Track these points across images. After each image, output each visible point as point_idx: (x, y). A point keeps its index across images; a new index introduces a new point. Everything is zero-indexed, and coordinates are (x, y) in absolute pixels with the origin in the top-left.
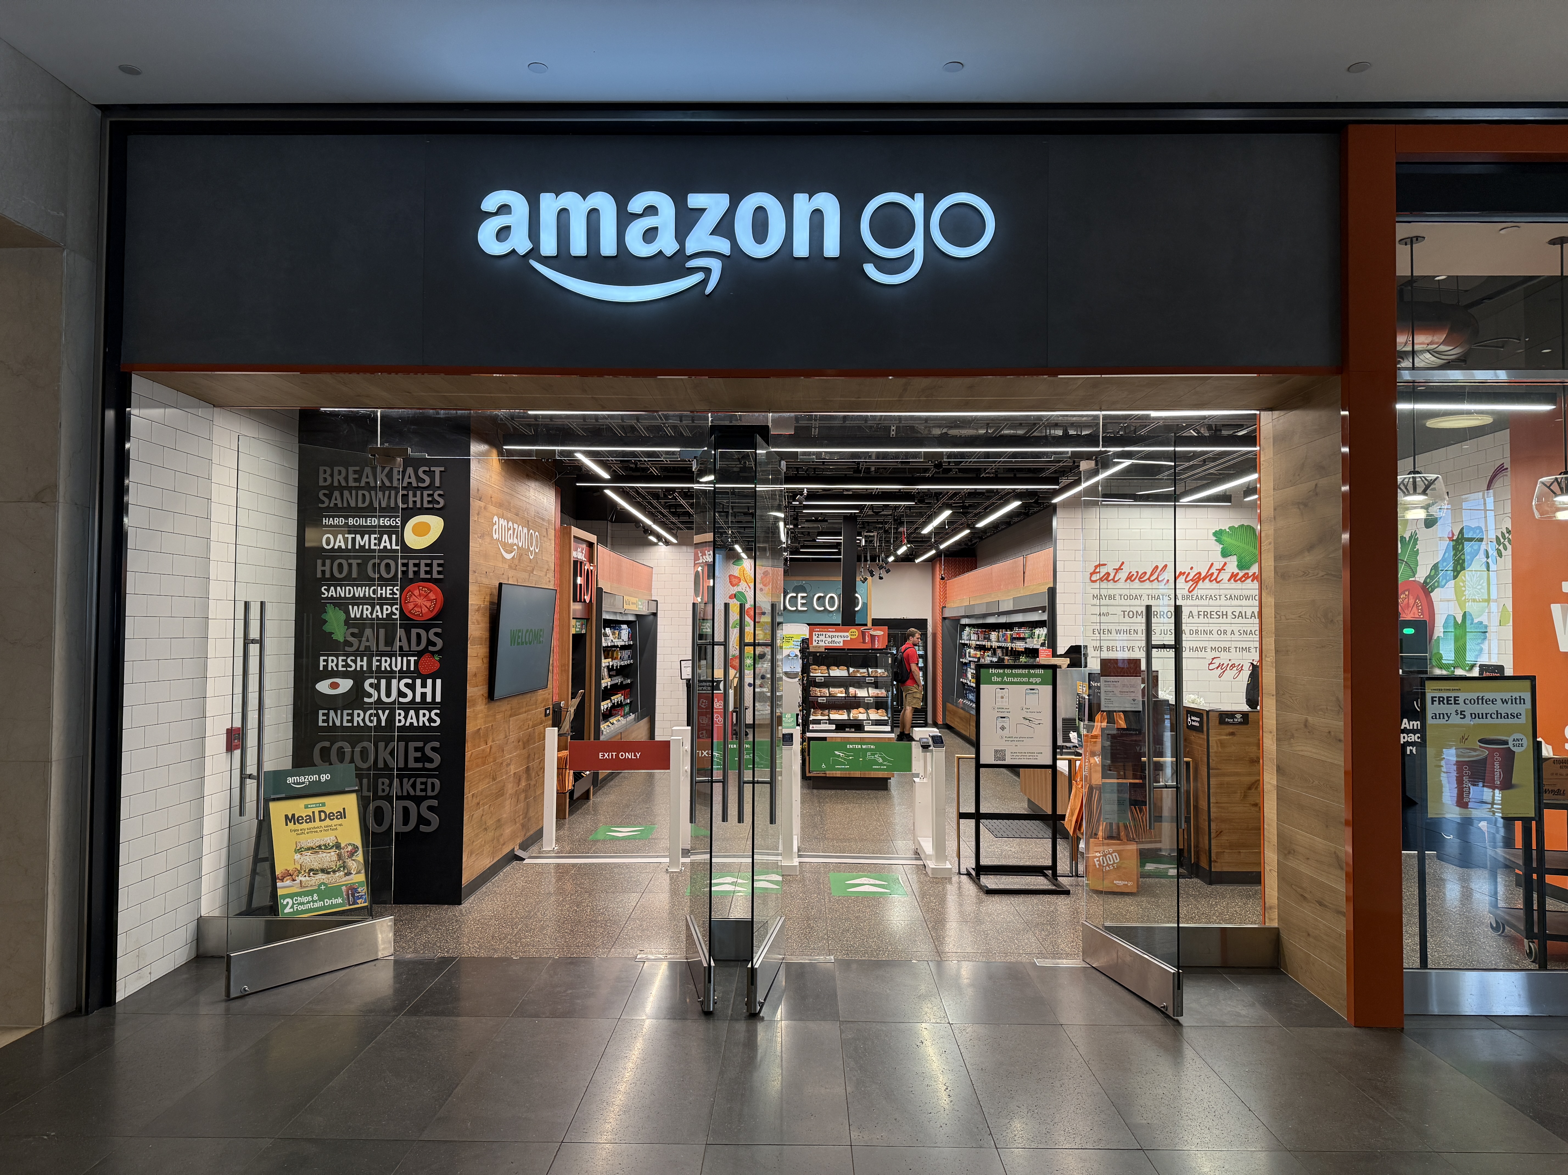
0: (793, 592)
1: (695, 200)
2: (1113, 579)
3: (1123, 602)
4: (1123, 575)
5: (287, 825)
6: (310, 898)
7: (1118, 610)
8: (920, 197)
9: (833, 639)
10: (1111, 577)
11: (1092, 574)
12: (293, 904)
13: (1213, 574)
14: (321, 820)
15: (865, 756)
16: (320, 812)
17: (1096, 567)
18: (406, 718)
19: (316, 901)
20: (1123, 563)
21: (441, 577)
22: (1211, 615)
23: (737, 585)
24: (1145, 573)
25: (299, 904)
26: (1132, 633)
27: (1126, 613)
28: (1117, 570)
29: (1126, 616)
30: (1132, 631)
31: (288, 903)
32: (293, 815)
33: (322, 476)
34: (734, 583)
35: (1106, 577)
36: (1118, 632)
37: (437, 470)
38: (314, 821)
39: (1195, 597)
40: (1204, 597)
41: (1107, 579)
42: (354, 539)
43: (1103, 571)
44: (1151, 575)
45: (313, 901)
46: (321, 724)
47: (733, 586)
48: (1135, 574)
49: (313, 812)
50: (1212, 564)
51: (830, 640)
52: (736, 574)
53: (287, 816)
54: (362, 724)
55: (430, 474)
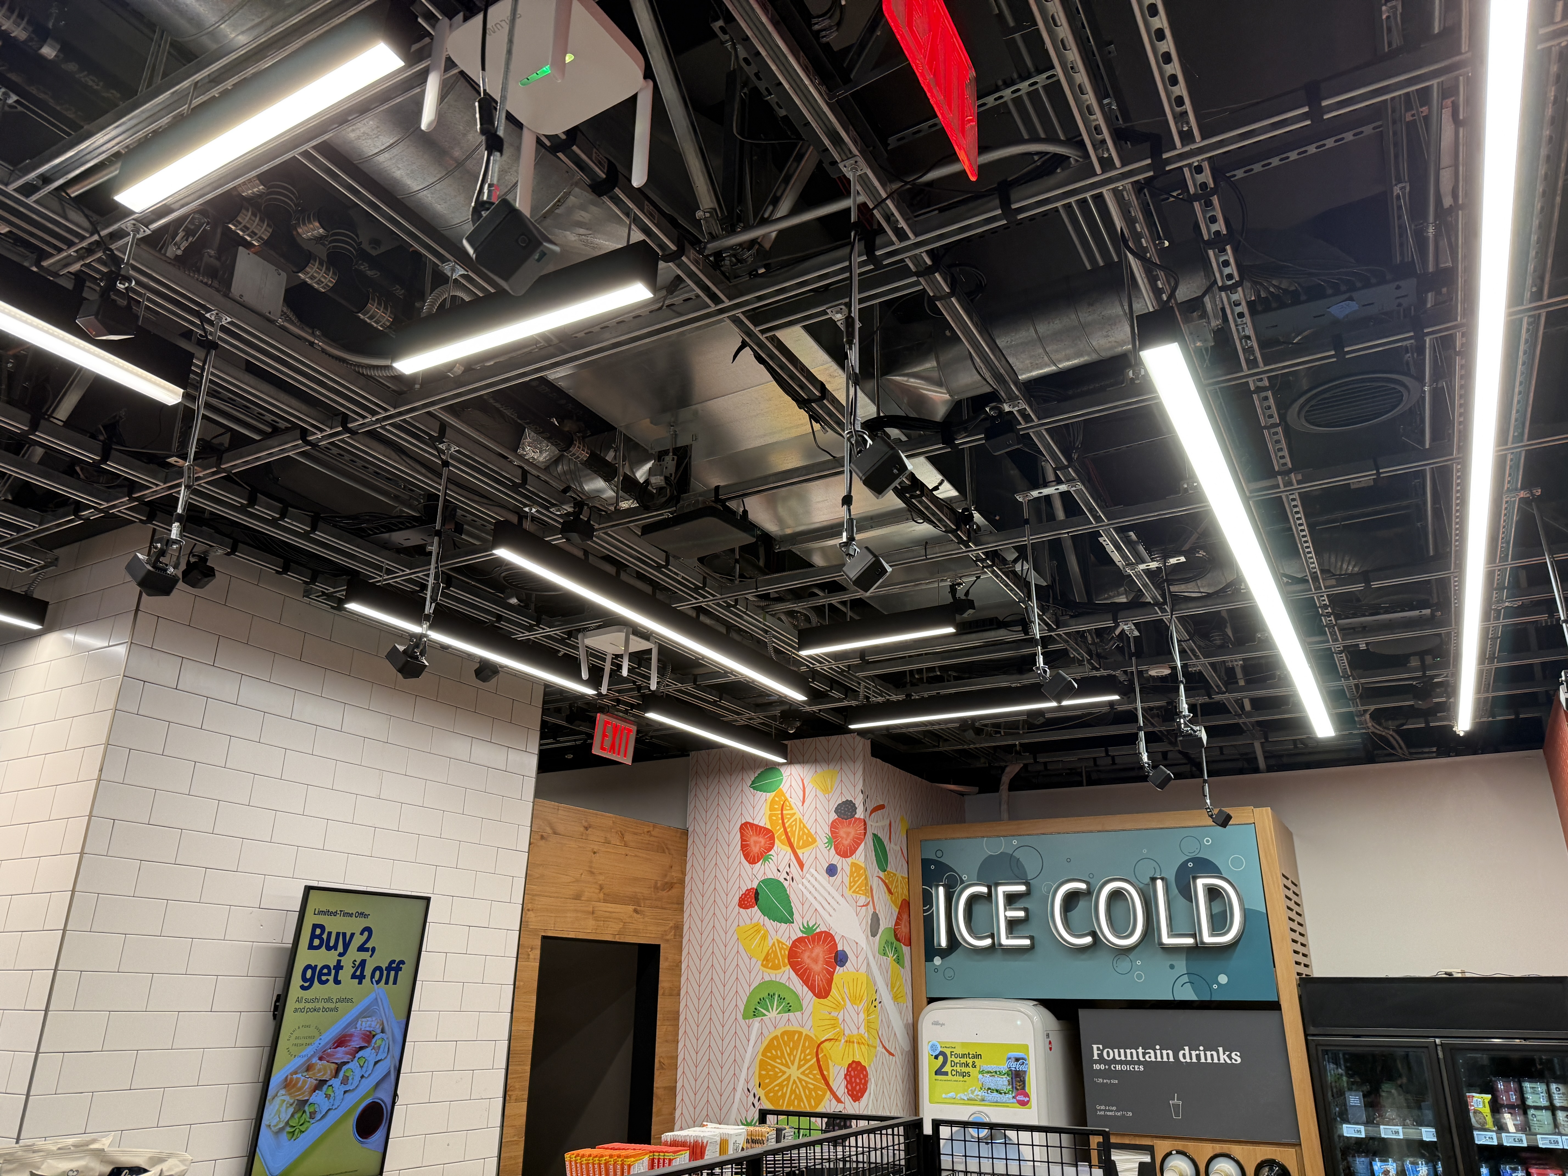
0: (976, 880)
23: (761, 857)
34: (754, 851)
47: (752, 859)
52: (763, 821)
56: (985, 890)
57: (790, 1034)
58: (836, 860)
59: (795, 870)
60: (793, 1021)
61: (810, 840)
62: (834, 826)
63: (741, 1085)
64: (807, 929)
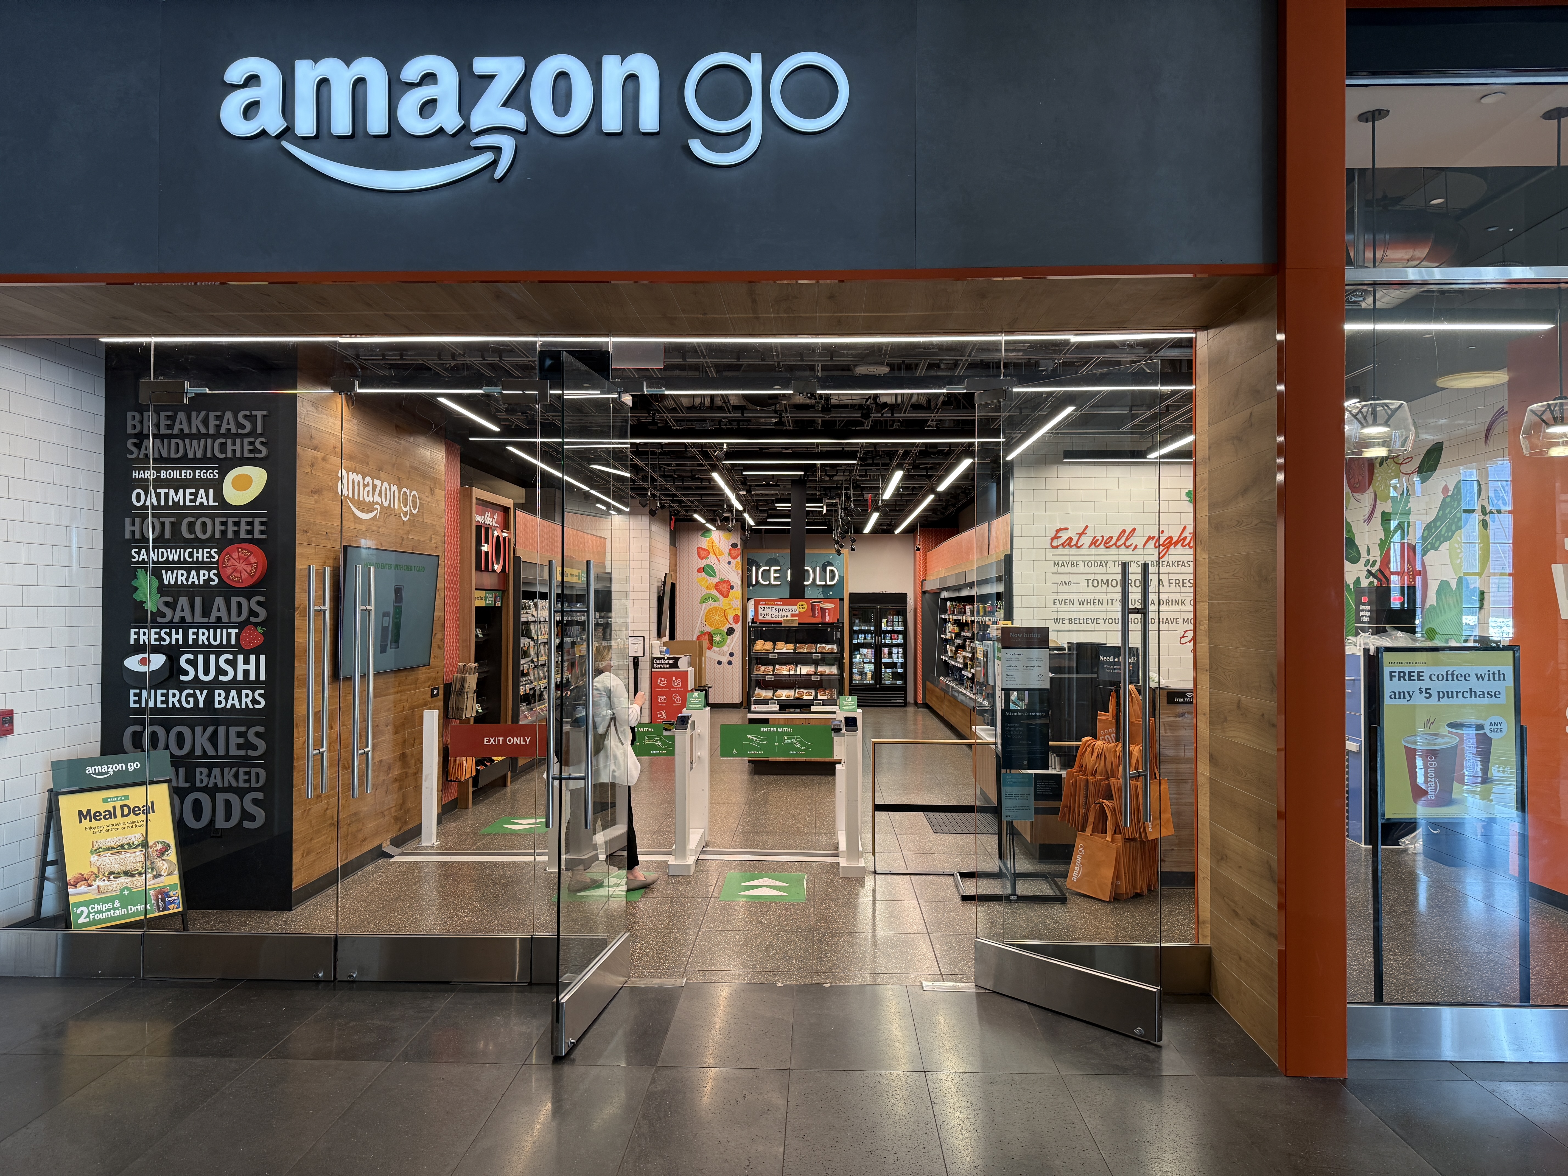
0: (766, 565)
1: (482, 65)
2: (1076, 545)
3: (1087, 570)
4: (1086, 540)
5: (80, 822)
6: (110, 905)
7: (1082, 579)
8: (757, 59)
9: (780, 613)
10: (1074, 543)
11: (1052, 539)
12: (89, 913)
13: (1185, 538)
14: (123, 816)
15: (780, 740)
16: (122, 807)
17: (1058, 531)
18: (226, 698)
19: (117, 909)
20: (1087, 527)
21: (264, 537)
22: (1183, 583)
23: (705, 558)
24: (1111, 538)
25: (96, 913)
26: (1097, 603)
27: (1090, 582)
28: (1081, 535)
29: (1090, 585)
30: (1097, 601)
31: (82, 912)
32: (89, 811)
33: (130, 422)
34: (703, 555)
35: (1068, 543)
36: (1081, 602)
37: (259, 414)
38: (115, 817)
39: (1166, 563)
40: (1176, 564)
41: (1069, 544)
42: (167, 495)
43: (1065, 535)
44: (1118, 540)
45: (114, 909)
46: (132, 705)
47: (702, 559)
48: (1101, 539)
49: (114, 807)
50: (1185, 527)
51: (777, 613)
52: (705, 547)
53: (80, 813)
54: (178, 706)
55: (251, 418)
56: (768, 568)
57: (716, 608)
58: (731, 560)
59: (717, 562)
60: (717, 604)
61: (722, 554)
62: (730, 550)
63: (699, 621)
64: (721, 579)
